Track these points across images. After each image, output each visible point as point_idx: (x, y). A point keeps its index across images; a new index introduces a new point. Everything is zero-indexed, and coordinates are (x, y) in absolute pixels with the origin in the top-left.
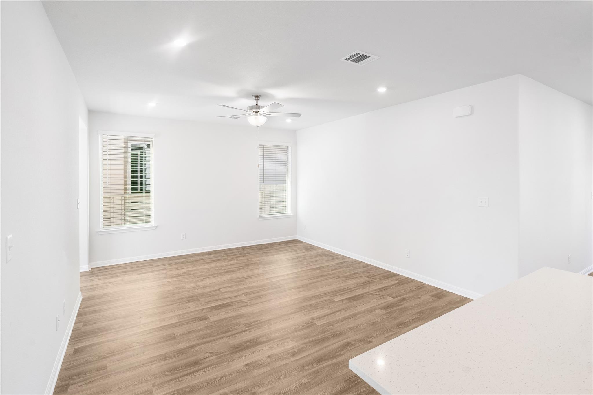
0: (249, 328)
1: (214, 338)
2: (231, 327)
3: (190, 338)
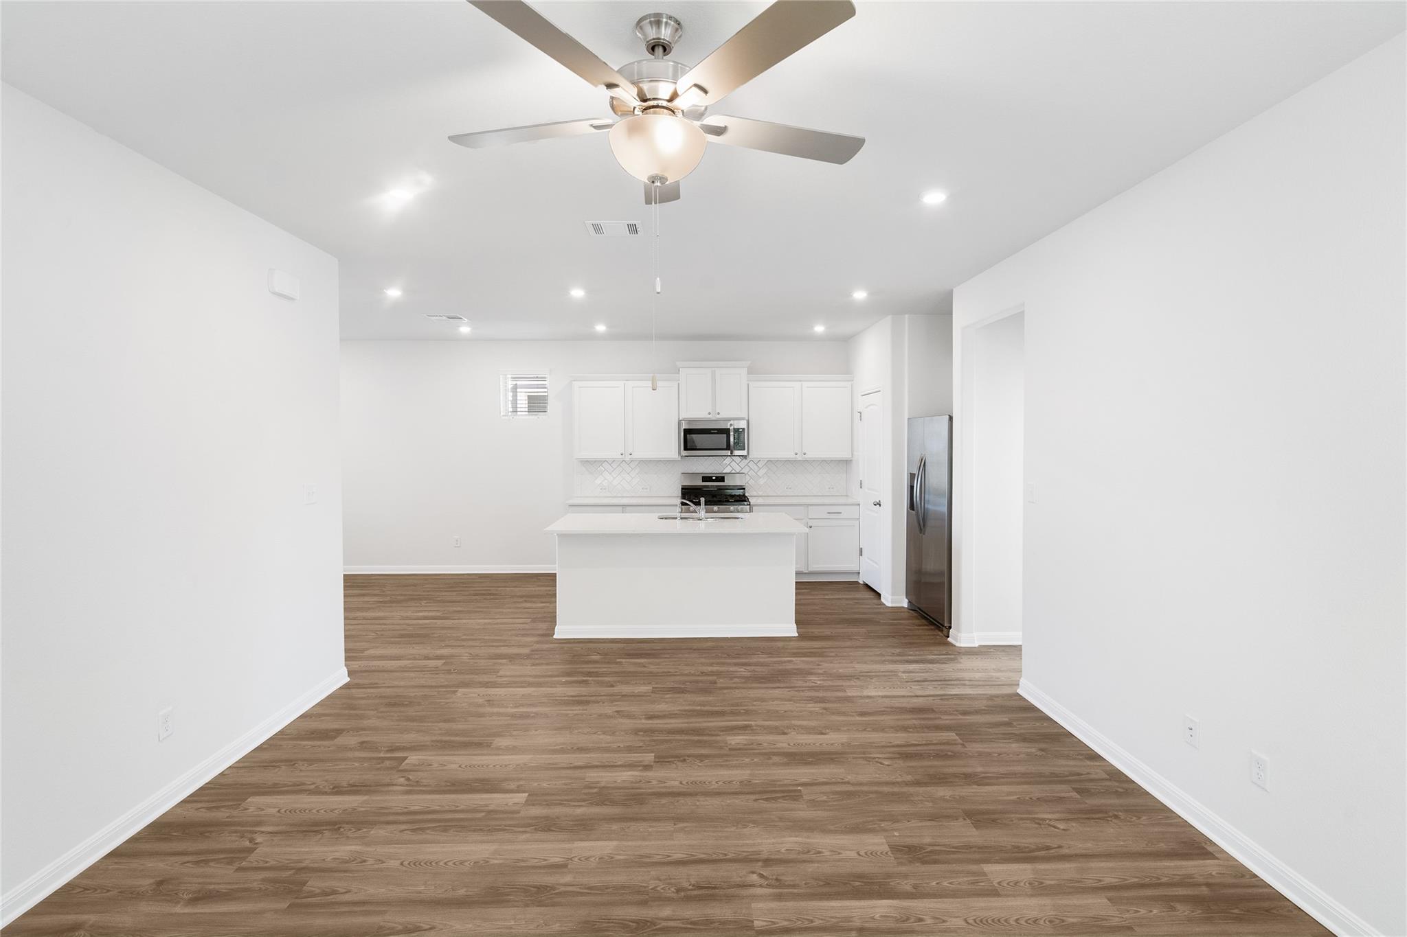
0: (796, 788)
1: (875, 788)
2: (835, 803)
3: (931, 804)
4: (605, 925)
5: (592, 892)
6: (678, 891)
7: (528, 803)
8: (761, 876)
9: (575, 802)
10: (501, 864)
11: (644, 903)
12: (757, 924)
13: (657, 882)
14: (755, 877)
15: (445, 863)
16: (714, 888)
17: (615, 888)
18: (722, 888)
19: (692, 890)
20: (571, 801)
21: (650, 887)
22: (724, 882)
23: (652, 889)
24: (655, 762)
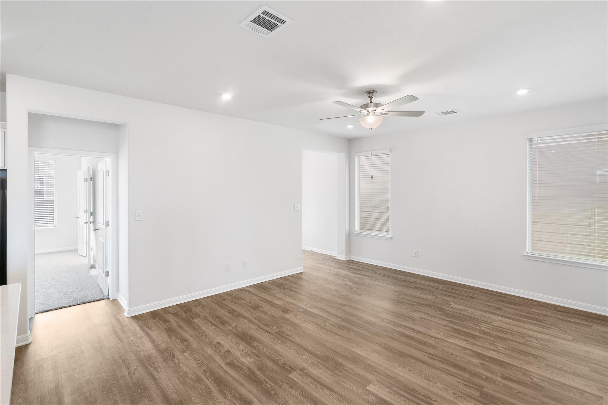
7: (369, 382)
9: (350, 372)
10: (395, 363)
15: (416, 374)
20: (351, 373)
24: (295, 370)
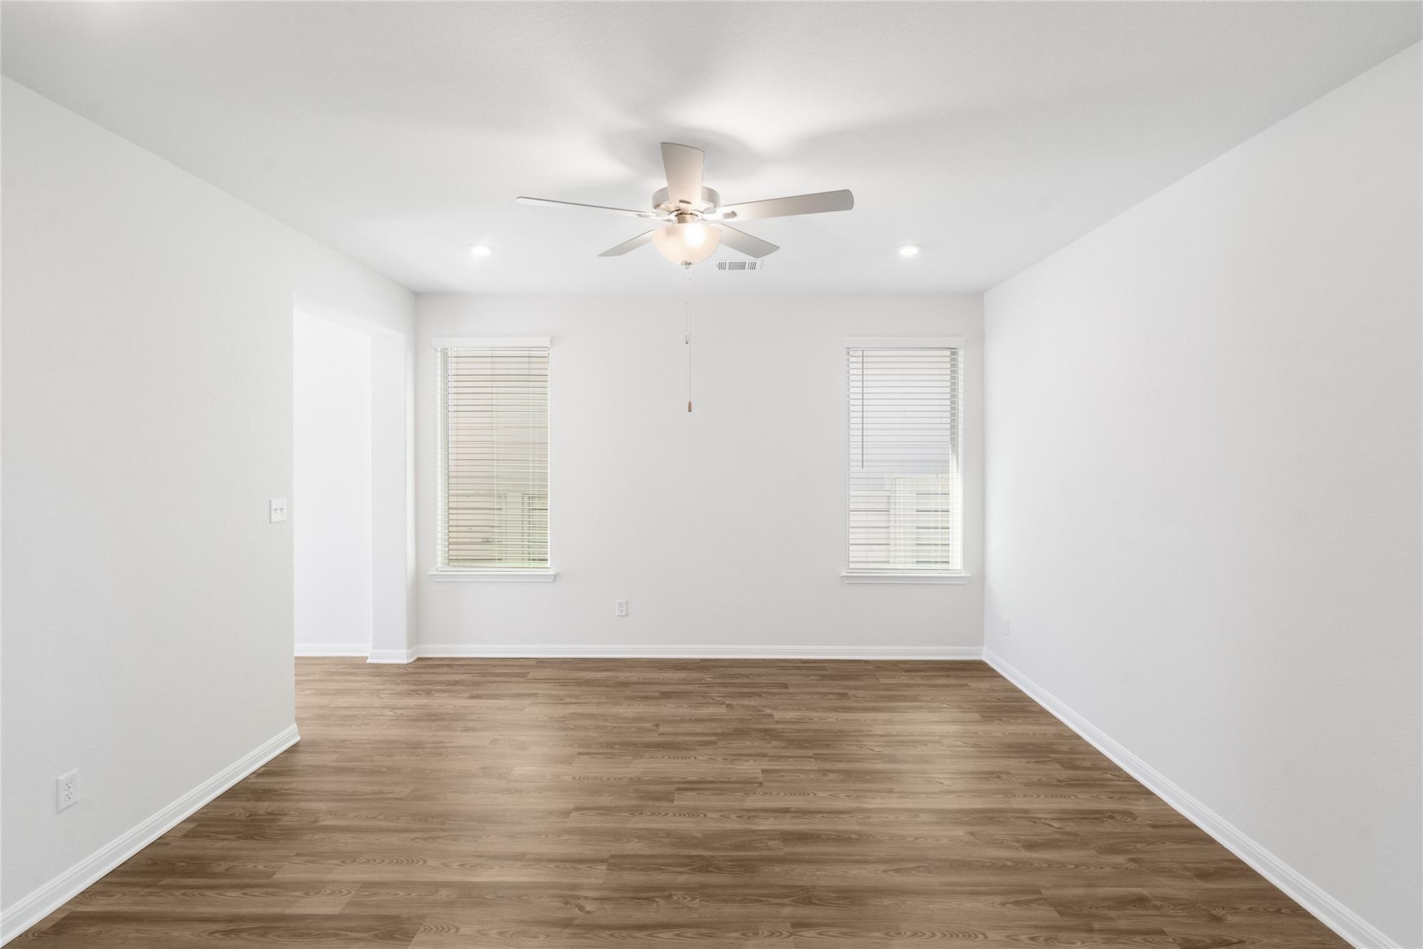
4: (735, 870)
5: (755, 898)
6: (670, 896)
8: (581, 908)
11: (703, 886)
12: (604, 867)
13: (691, 906)
14: (588, 908)
16: (634, 898)
17: (734, 901)
18: (627, 898)
19: (657, 897)
21: (698, 900)
22: (622, 904)
23: (696, 898)
